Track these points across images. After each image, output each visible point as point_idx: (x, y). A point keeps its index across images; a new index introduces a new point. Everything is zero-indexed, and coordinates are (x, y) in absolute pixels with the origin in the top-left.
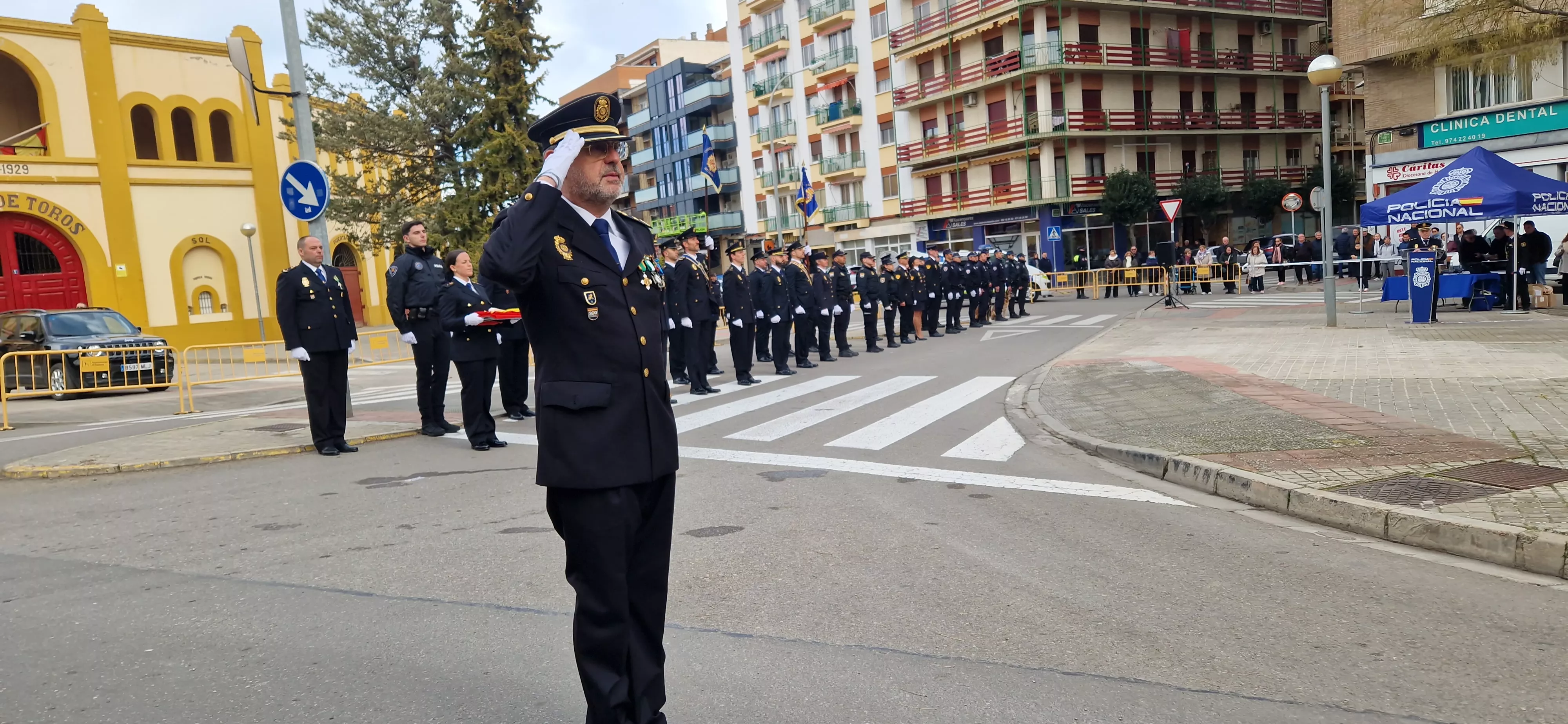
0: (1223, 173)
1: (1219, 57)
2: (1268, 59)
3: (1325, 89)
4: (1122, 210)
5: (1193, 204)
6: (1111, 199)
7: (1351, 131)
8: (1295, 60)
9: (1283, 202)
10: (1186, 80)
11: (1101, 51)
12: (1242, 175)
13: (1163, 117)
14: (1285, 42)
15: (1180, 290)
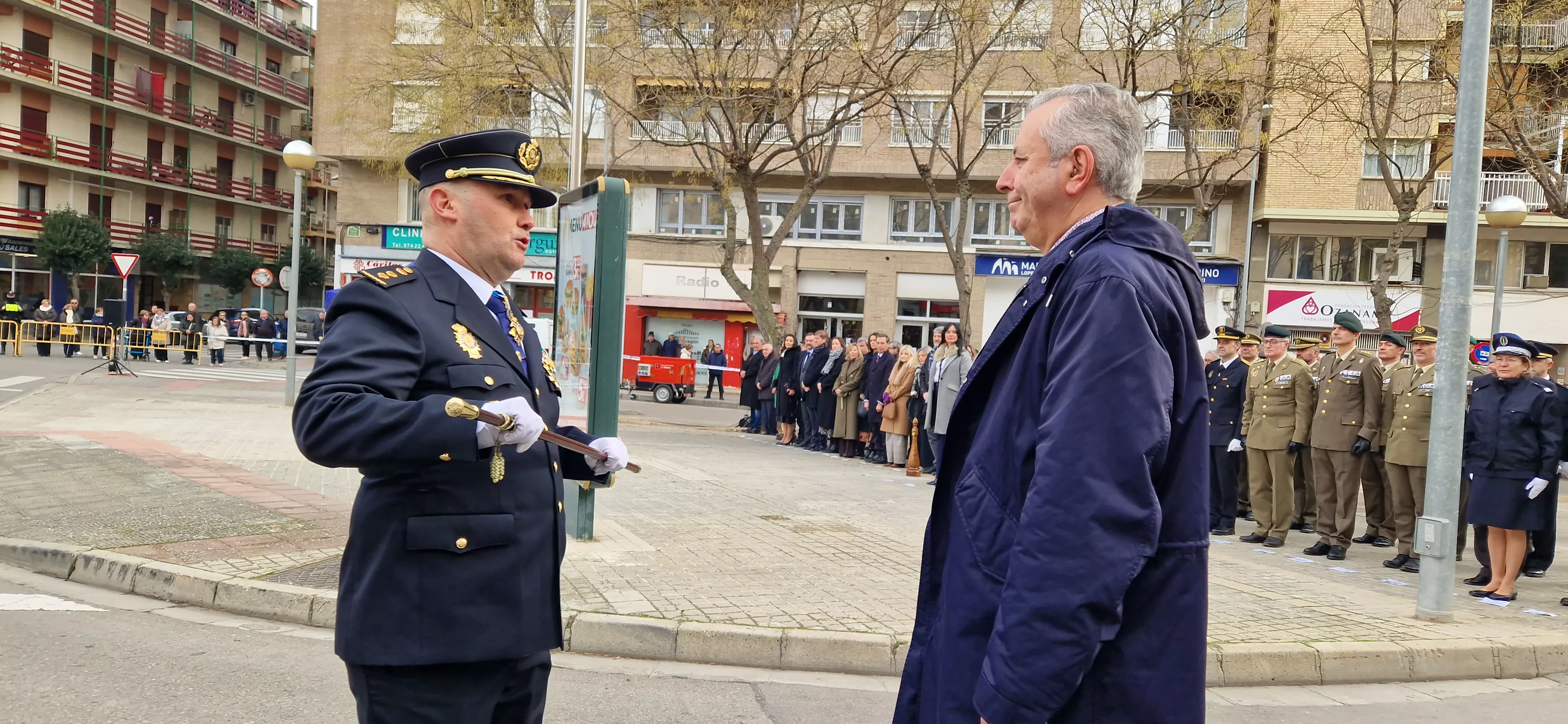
0: (192, 235)
1: (196, 113)
2: (249, 130)
3: (299, 173)
4: (63, 255)
5: (154, 262)
6: (51, 240)
7: (326, 220)
8: (276, 138)
9: (253, 276)
10: (155, 127)
11: (51, 68)
12: (213, 241)
13: (126, 161)
14: (267, 118)
15: (129, 354)
